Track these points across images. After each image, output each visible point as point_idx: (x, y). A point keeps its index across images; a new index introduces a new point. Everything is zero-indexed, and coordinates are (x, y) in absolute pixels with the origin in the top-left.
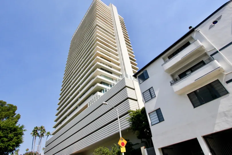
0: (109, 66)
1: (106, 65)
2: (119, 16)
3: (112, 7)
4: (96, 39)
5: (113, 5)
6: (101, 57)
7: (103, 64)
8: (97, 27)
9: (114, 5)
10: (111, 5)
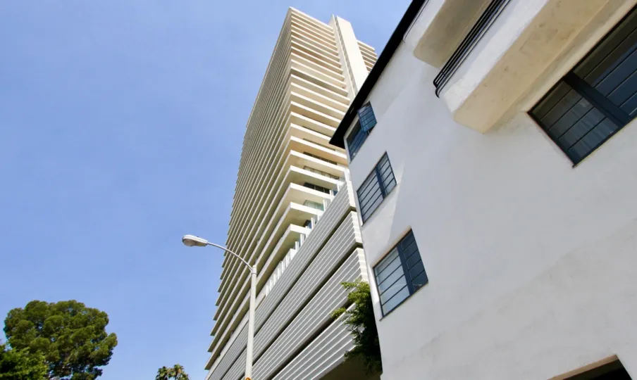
0: (331, 176)
1: (322, 173)
2: (359, 44)
3: (337, 24)
4: (289, 107)
5: (339, 18)
6: (305, 153)
7: (313, 170)
8: (292, 75)
9: (342, 17)
10: (336, 19)
